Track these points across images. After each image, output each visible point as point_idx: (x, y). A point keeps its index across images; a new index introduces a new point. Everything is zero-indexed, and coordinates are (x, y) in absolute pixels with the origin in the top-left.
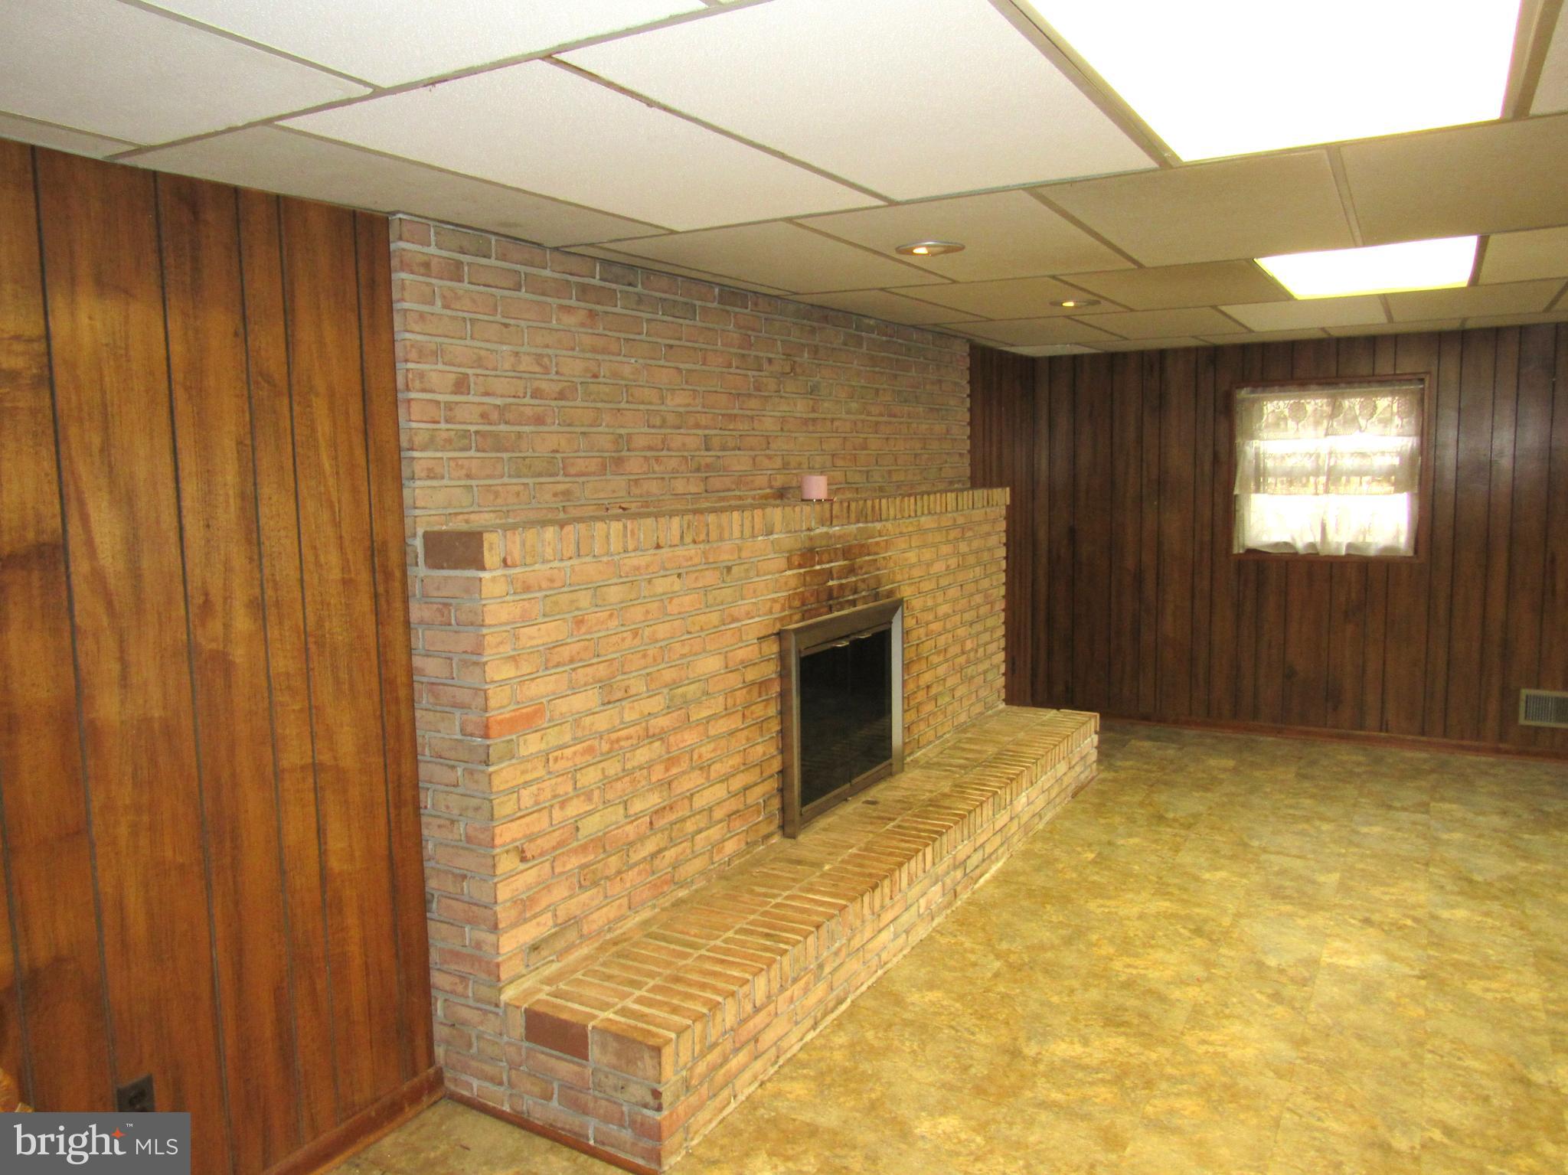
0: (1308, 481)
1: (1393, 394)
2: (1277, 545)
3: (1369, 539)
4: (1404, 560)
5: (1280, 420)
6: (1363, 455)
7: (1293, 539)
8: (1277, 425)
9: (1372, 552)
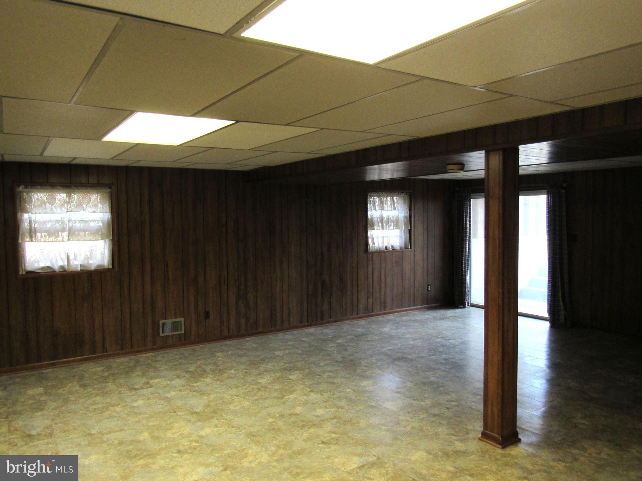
0: (58, 235)
1: (97, 193)
2: (43, 268)
3: (91, 262)
4: (109, 270)
5: (43, 203)
6: (85, 221)
7: (53, 265)
8: (41, 206)
9: (93, 268)
